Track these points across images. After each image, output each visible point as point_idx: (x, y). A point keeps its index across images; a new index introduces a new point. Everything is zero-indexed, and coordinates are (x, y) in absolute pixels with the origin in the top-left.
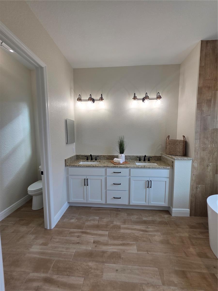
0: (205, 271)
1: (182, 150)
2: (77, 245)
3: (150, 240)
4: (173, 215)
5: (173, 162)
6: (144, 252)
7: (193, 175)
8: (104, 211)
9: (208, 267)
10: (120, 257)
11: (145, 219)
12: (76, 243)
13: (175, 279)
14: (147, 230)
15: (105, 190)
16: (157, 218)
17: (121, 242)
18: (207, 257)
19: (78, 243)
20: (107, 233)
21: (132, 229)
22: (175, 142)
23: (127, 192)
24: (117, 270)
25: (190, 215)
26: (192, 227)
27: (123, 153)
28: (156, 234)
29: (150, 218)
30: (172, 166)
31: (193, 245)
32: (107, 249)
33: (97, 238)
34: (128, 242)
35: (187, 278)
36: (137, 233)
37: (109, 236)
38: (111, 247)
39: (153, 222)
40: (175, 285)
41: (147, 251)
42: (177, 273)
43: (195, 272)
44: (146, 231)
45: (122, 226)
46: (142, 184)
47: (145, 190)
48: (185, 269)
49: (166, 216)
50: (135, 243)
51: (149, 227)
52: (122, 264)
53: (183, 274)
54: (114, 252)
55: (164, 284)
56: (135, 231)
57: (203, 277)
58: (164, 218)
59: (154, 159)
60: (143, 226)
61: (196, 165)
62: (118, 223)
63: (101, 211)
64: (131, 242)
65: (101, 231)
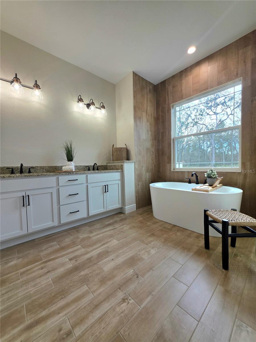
0: (161, 228)
1: (126, 156)
2: (49, 274)
3: (122, 231)
4: (127, 212)
5: (122, 165)
6: (124, 239)
7: (136, 174)
8: (59, 235)
9: (160, 226)
10: (109, 252)
11: (107, 223)
12: (45, 274)
13: (151, 239)
14: (115, 227)
15: (57, 206)
16: (117, 219)
17: (100, 244)
18: (158, 223)
19: (48, 272)
20: (79, 246)
21: (103, 233)
22: (120, 149)
23: (85, 202)
24: (113, 259)
25: (137, 209)
26: (141, 214)
27: (72, 161)
28: (123, 227)
29: (111, 221)
30: (121, 168)
31: (148, 221)
32: (91, 255)
33: (71, 256)
34: (106, 241)
35: (155, 235)
36: (109, 233)
37: (83, 247)
38: (93, 252)
39: (116, 222)
40: (153, 241)
41: (125, 237)
42: (149, 236)
43: (157, 231)
44: (115, 229)
45: (91, 235)
46: (100, 190)
47: (103, 195)
48: (152, 232)
49: (122, 215)
50: (112, 238)
51: (115, 225)
52: (113, 254)
53: (153, 235)
54: (100, 253)
55: (147, 245)
56: (107, 233)
57: (162, 230)
58: (121, 216)
59: (101, 168)
60: (110, 227)
61: (136, 166)
62: (85, 235)
63: (53, 237)
64: (109, 240)
65: (70, 249)
